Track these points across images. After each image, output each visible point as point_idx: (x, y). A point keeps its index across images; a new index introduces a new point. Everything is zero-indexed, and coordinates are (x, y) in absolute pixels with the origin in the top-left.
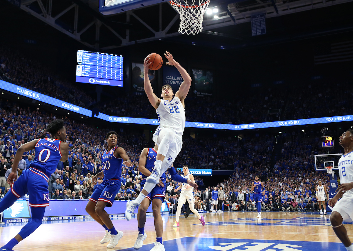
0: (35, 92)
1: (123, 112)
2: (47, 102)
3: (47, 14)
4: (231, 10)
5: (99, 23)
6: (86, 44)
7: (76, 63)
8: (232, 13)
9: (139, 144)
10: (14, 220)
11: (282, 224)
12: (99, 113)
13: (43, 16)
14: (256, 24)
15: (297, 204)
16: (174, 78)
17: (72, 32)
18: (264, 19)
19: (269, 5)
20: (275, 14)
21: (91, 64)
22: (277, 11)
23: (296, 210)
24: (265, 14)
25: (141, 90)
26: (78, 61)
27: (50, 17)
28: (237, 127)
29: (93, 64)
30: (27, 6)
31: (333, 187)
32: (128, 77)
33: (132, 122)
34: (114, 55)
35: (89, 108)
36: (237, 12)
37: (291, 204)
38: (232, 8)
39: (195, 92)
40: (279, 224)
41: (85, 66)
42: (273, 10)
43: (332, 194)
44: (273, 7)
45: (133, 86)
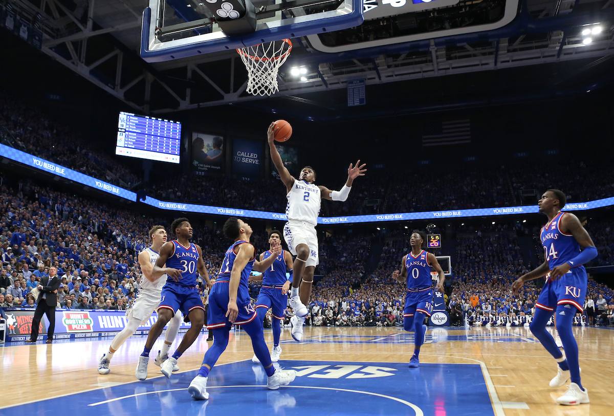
0: (58, 165)
1: (179, 197)
2: (75, 180)
3: (78, 61)
4: (323, 71)
5: (150, 78)
6: (132, 104)
7: (117, 129)
8: (323, 76)
9: (199, 239)
10: (23, 338)
11: (375, 342)
12: (147, 197)
13: (73, 63)
14: (353, 92)
15: (395, 317)
16: (247, 155)
17: (113, 87)
18: (364, 86)
19: (370, 69)
20: (377, 81)
21: (137, 131)
22: (380, 78)
23: (394, 325)
24: (365, 79)
25: (203, 169)
26: (119, 126)
27: (83, 65)
28: (326, 220)
29: (140, 131)
30: (51, 48)
31: (438, 296)
32: (187, 151)
33: (191, 210)
34: (169, 121)
35: (133, 190)
36: (330, 75)
37: (388, 318)
38: (324, 69)
39: (274, 173)
40: (372, 342)
41: (130, 133)
42: (375, 75)
43: (436, 305)
44: (374, 72)
45: (193, 163)
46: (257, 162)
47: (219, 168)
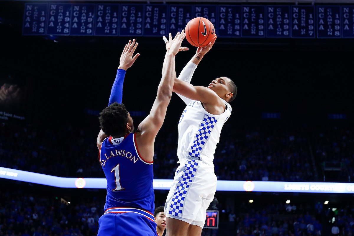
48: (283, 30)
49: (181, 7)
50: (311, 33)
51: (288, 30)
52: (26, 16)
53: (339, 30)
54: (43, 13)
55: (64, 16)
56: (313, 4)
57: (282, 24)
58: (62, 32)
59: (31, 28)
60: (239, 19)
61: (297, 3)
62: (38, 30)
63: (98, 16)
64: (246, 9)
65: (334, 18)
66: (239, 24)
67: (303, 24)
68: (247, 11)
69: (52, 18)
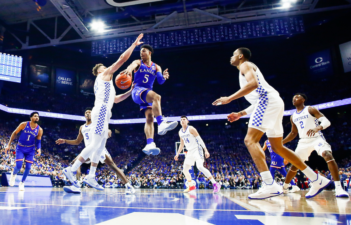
5: (3, 29)
16: (64, 79)
25: (36, 87)
32: (26, 76)
34: (14, 56)
39: (82, 91)
45: (30, 84)
46: (71, 83)
47: (46, 87)
48: (216, 38)
49: (164, 34)
50: (231, 38)
51: (219, 38)
52: (93, 47)
53: (246, 35)
54: (100, 45)
55: (109, 45)
56: (230, 23)
57: (215, 35)
58: (109, 52)
59: (95, 52)
60: (193, 36)
61: (222, 24)
62: (98, 53)
63: (125, 43)
64: (196, 31)
65: (242, 29)
66: (193, 38)
67: (226, 34)
68: (197, 31)
69: (104, 47)
